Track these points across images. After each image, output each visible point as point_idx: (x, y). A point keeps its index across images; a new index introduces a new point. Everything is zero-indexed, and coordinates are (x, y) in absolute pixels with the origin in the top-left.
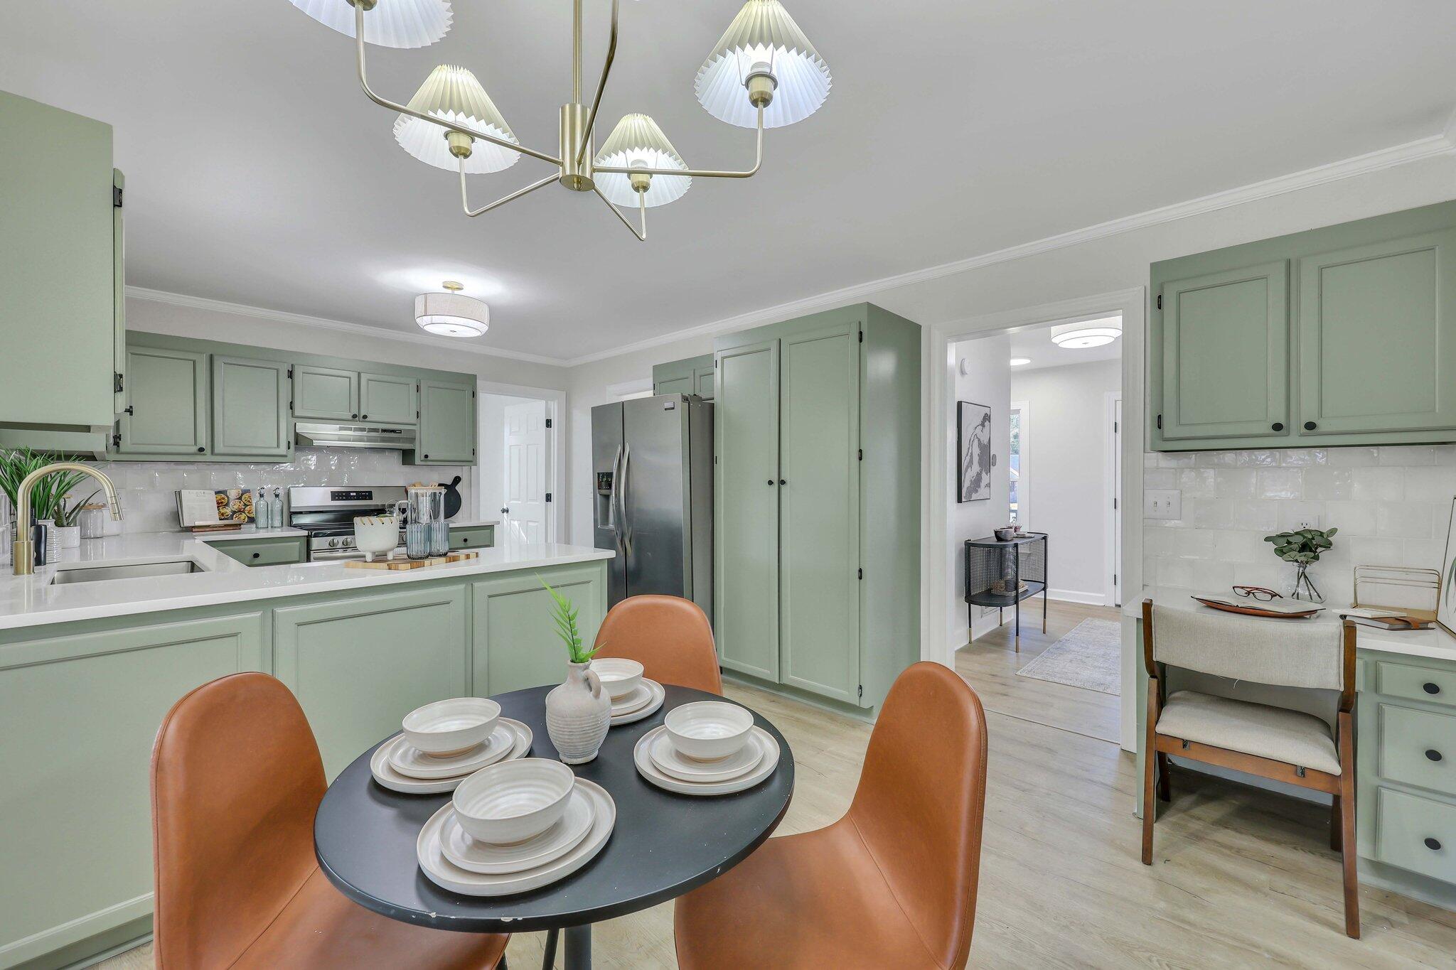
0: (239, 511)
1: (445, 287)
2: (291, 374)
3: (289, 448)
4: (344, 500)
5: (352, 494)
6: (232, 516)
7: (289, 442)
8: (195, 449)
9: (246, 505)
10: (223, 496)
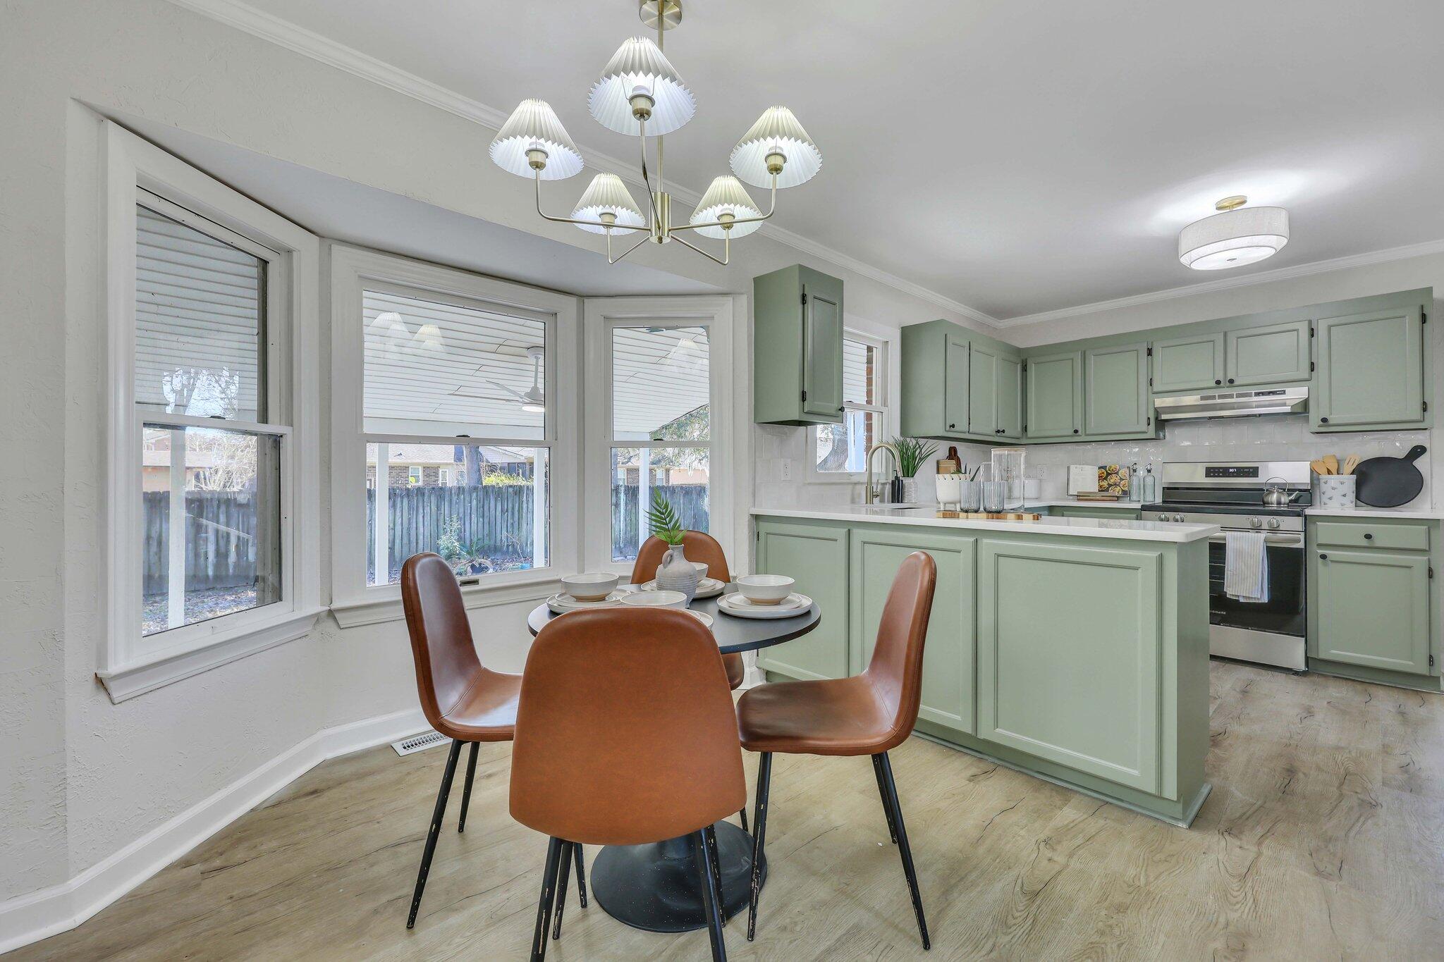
0: (1115, 485)
1: (1218, 208)
2: (1150, 352)
3: (1149, 425)
4: (1221, 477)
5: (1231, 470)
6: (1108, 488)
7: (1149, 418)
8: (1071, 432)
9: (1121, 479)
10: (1103, 470)
